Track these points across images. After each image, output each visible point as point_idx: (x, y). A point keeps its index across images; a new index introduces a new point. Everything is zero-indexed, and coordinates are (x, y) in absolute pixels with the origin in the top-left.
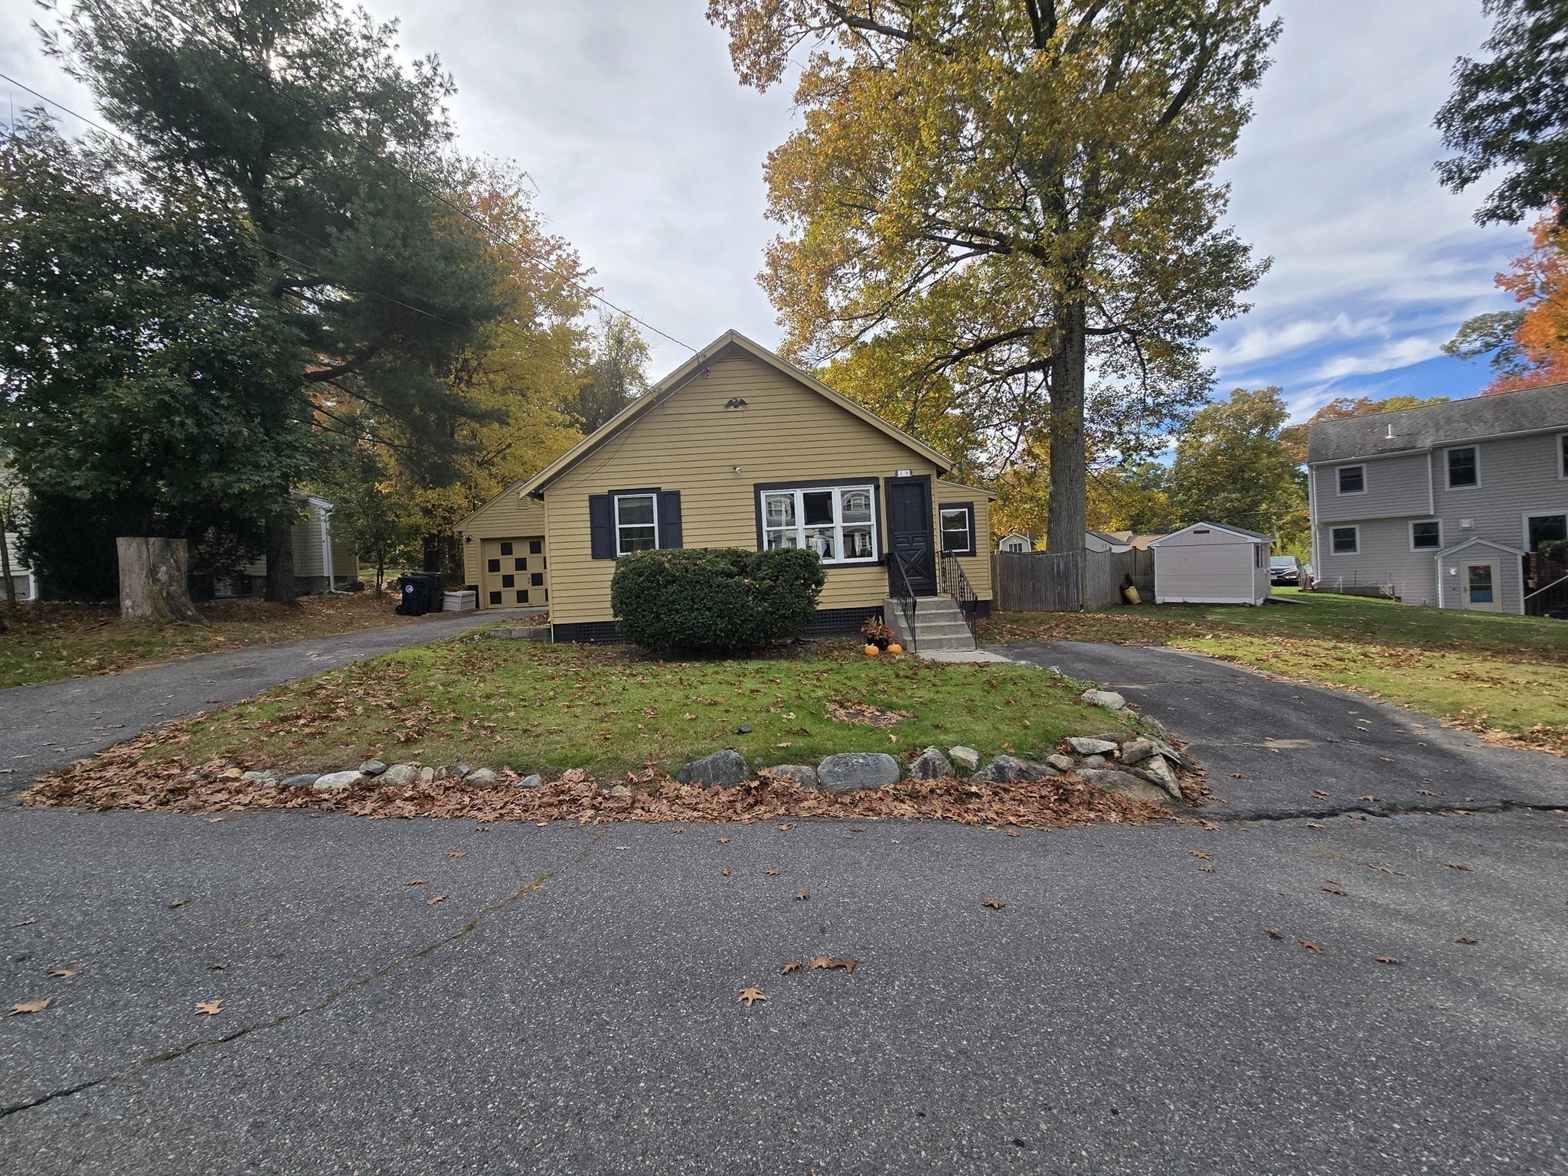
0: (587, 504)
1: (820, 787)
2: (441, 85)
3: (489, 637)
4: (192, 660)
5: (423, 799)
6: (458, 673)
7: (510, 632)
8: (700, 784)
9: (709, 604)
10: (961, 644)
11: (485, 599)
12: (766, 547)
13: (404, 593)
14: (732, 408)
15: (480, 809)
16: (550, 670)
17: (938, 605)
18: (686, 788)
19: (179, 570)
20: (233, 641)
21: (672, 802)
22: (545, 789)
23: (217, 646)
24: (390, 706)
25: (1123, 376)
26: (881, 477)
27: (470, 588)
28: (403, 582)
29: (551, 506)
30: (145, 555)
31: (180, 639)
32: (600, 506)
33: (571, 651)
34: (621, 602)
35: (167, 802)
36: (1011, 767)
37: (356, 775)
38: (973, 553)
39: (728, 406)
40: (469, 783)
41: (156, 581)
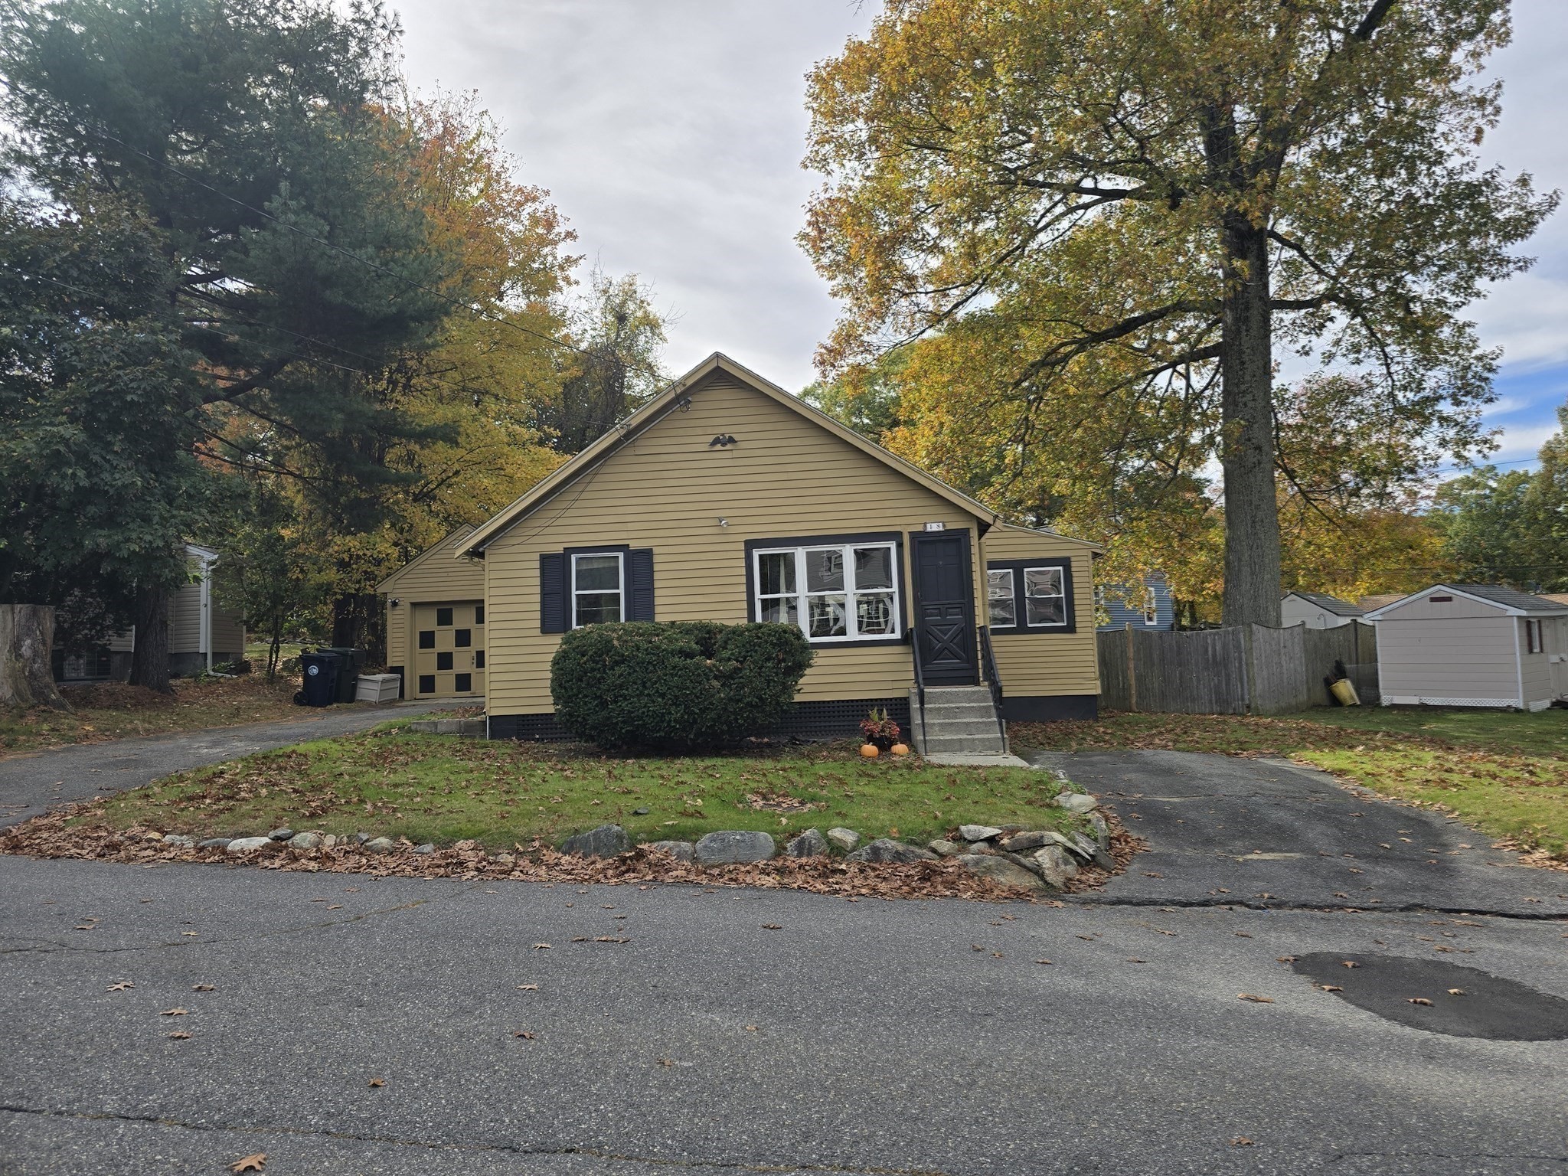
0: (537, 564)
1: (695, 860)
2: (384, 27)
3: (410, 731)
4: (63, 751)
5: (323, 858)
6: (367, 765)
7: (435, 724)
8: (580, 855)
9: (663, 689)
10: (988, 747)
11: (412, 685)
12: (759, 619)
13: (307, 678)
14: (719, 447)
15: (375, 868)
16: (471, 765)
17: (969, 697)
18: (567, 858)
19: (44, 643)
20: (103, 732)
21: (550, 867)
22: (437, 854)
23: (86, 736)
24: (295, 791)
25: (1358, 362)
26: (906, 531)
27: (393, 670)
28: (306, 660)
29: (493, 567)
30: (10, 625)
31: (45, 727)
32: (553, 568)
33: (503, 749)
34: (560, 686)
35: (104, 856)
36: (887, 849)
37: (266, 840)
38: (1071, 629)
39: (714, 443)
40: (367, 849)
41: (19, 656)
